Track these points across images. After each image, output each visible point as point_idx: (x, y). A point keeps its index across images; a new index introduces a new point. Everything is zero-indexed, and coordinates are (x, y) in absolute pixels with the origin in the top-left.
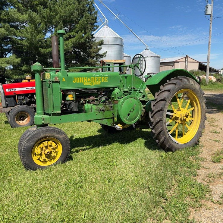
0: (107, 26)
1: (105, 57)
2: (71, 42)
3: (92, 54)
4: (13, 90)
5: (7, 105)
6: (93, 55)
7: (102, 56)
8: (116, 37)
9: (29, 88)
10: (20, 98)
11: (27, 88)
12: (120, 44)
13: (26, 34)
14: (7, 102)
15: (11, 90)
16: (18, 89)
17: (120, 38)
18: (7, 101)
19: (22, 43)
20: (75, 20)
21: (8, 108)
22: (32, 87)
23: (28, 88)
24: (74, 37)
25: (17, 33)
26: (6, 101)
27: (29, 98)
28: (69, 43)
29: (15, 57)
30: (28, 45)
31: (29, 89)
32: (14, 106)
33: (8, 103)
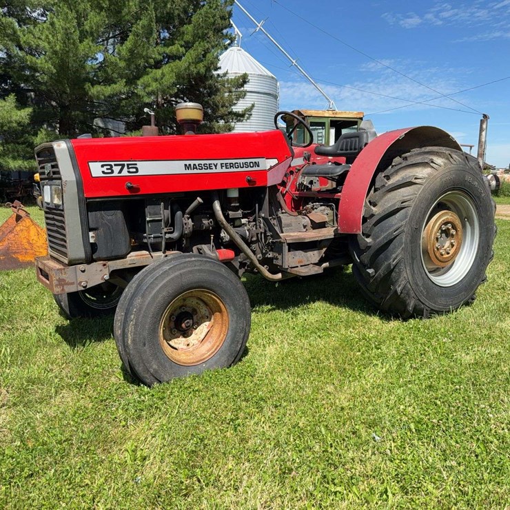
0: (239, 48)
1: (248, 118)
2: (172, 71)
3: (221, 109)
4: (125, 173)
5: (94, 247)
6: (222, 111)
7: (242, 115)
8: (264, 76)
9: (197, 162)
10: (156, 214)
11: (188, 162)
12: (271, 92)
13: (50, 36)
14: (91, 234)
15: (116, 169)
16: (147, 168)
17: (273, 77)
18: (91, 230)
19: (36, 63)
20: (179, 15)
21: (97, 266)
22: (208, 162)
23: (192, 163)
24: (178, 57)
25: (22, 36)
26: (87, 228)
27: (192, 215)
28: (163, 75)
29: (13, 105)
30: (55, 71)
31: (195, 171)
32: (124, 257)
33: (97, 237)
